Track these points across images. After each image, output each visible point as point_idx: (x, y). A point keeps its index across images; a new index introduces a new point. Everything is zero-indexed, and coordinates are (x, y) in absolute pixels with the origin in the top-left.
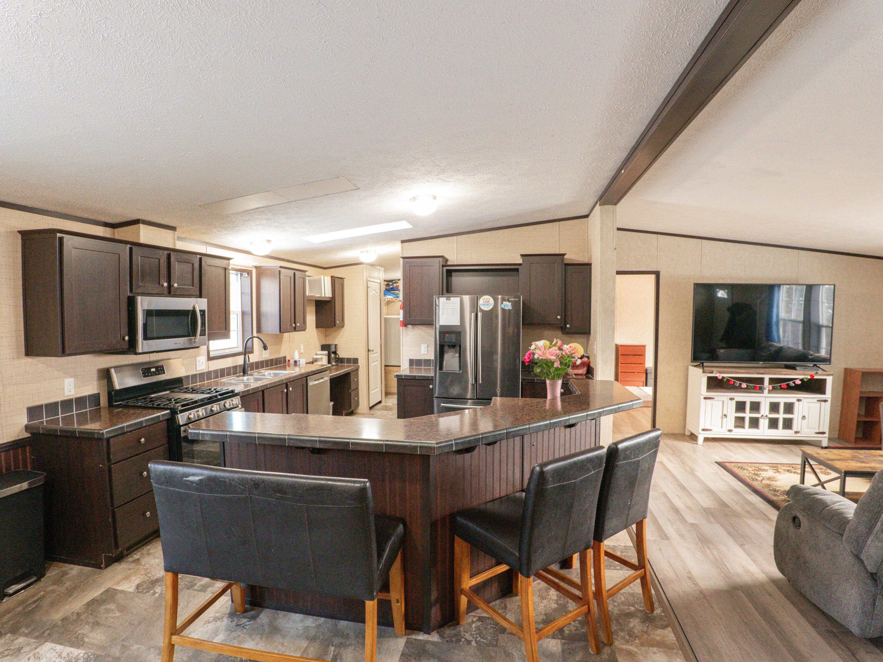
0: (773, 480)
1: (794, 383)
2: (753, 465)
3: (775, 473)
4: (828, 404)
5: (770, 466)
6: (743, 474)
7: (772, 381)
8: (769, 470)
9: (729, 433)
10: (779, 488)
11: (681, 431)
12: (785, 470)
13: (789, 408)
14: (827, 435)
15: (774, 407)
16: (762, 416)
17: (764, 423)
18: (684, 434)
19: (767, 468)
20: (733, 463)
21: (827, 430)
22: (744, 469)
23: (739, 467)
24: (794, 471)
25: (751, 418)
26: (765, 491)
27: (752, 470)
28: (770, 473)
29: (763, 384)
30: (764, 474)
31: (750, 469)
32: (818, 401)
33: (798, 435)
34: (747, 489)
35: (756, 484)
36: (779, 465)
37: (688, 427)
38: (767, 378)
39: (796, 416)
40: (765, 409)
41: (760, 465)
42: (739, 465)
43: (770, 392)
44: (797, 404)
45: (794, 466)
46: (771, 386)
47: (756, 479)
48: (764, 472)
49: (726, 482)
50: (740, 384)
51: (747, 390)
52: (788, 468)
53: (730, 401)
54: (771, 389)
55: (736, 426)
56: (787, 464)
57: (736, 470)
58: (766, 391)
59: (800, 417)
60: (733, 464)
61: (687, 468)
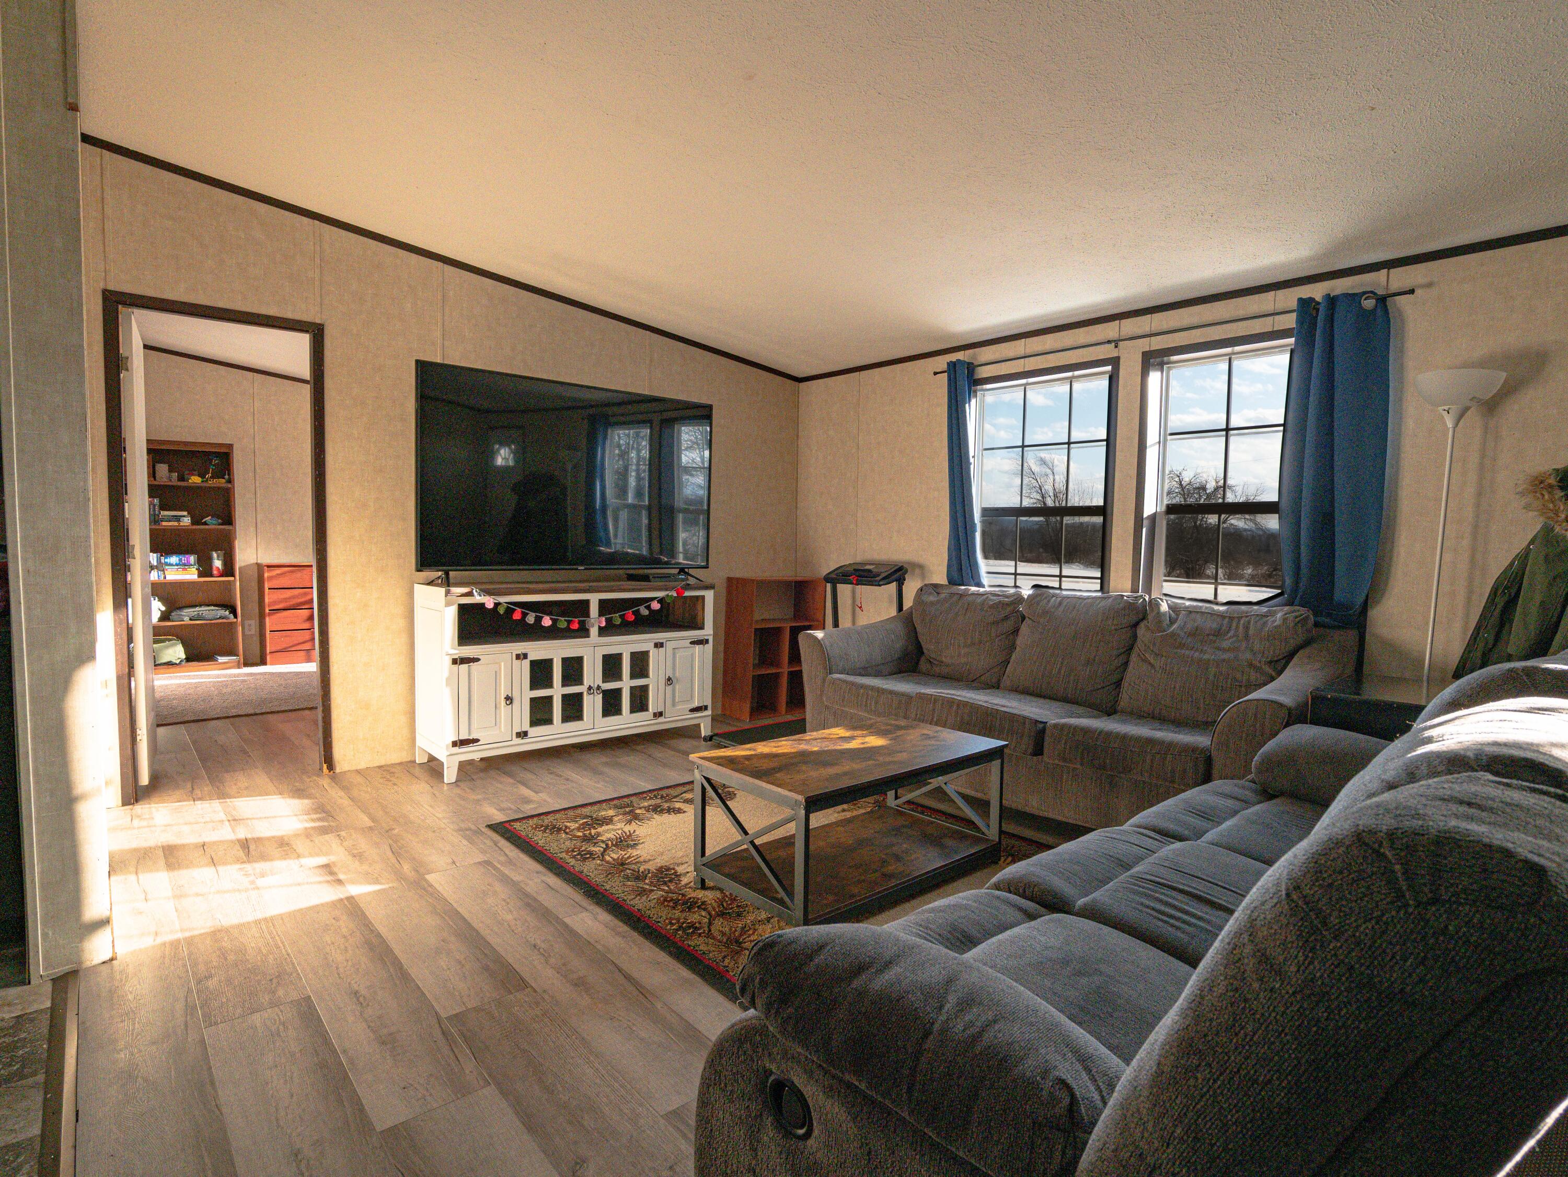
0: (628, 846)
1: (648, 607)
2: (579, 811)
3: (630, 822)
4: (709, 648)
5: (616, 807)
6: (558, 845)
7: (605, 607)
8: (616, 819)
9: (520, 741)
10: (647, 866)
11: (403, 757)
12: (647, 809)
13: (640, 664)
14: (709, 712)
15: (611, 666)
16: (590, 688)
17: (592, 705)
18: (414, 762)
19: (611, 813)
20: (532, 817)
21: (708, 702)
22: (559, 830)
23: (547, 827)
24: (666, 805)
25: (565, 697)
26: (616, 887)
27: (578, 829)
28: (619, 825)
29: (588, 616)
30: (608, 833)
31: (573, 825)
32: (691, 643)
33: (661, 720)
34: (568, 890)
35: (591, 870)
36: (634, 799)
37: (420, 742)
38: (594, 599)
39: (654, 681)
40: (592, 674)
41: (595, 808)
42: (547, 820)
43: (602, 632)
44: (653, 653)
45: (664, 793)
46: (603, 619)
47: (591, 853)
48: (605, 828)
49: (514, 884)
50: (538, 620)
51: (553, 633)
52: (652, 802)
53: (517, 663)
54: (603, 624)
55: (534, 723)
56: (650, 791)
57: (540, 839)
58: (594, 631)
59: (662, 681)
60: (531, 822)
61: (406, 868)
